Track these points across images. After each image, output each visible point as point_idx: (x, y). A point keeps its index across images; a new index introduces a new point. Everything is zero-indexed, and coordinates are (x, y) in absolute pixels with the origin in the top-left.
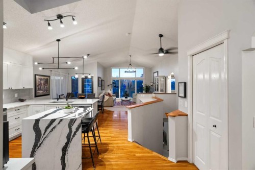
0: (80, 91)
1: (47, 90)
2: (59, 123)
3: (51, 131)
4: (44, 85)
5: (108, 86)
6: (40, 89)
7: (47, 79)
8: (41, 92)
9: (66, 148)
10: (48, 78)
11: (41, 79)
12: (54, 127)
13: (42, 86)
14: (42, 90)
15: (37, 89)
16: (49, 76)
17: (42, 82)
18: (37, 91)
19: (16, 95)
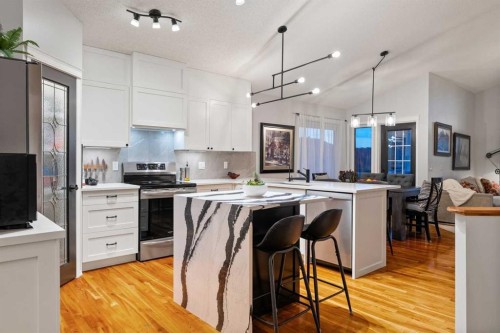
0: (375, 168)
1: (287, 160)
2: (215, 212)
3: (205, 228)
4: (280, 147)
5: (489, 156)
6: (271, 156)
7: (288, 134)
8: (274, 162)
9: (225, 274)
10: (291, 131)
11: (274, 134)
12: (209, 220)
13: (277, 150)
14: (276, 159)
15: (265, 155)
16: (293, 128)
17: (277, 140)
18: (265, 161)
19: (226, 165)
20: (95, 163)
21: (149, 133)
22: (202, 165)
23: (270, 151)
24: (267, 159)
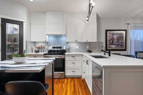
1: (121, 45)
6: (112, 44)
11: (113, 34)
13: (115, 41)
14: (115, 45)
15: (108, 43)
17: (115, 36)
18: (108, 46)
19: (88, 47)
20: (41, 46)
21: (58, 37)
22: (77, 47)
23: (111, 41)
24: (109, 45)
